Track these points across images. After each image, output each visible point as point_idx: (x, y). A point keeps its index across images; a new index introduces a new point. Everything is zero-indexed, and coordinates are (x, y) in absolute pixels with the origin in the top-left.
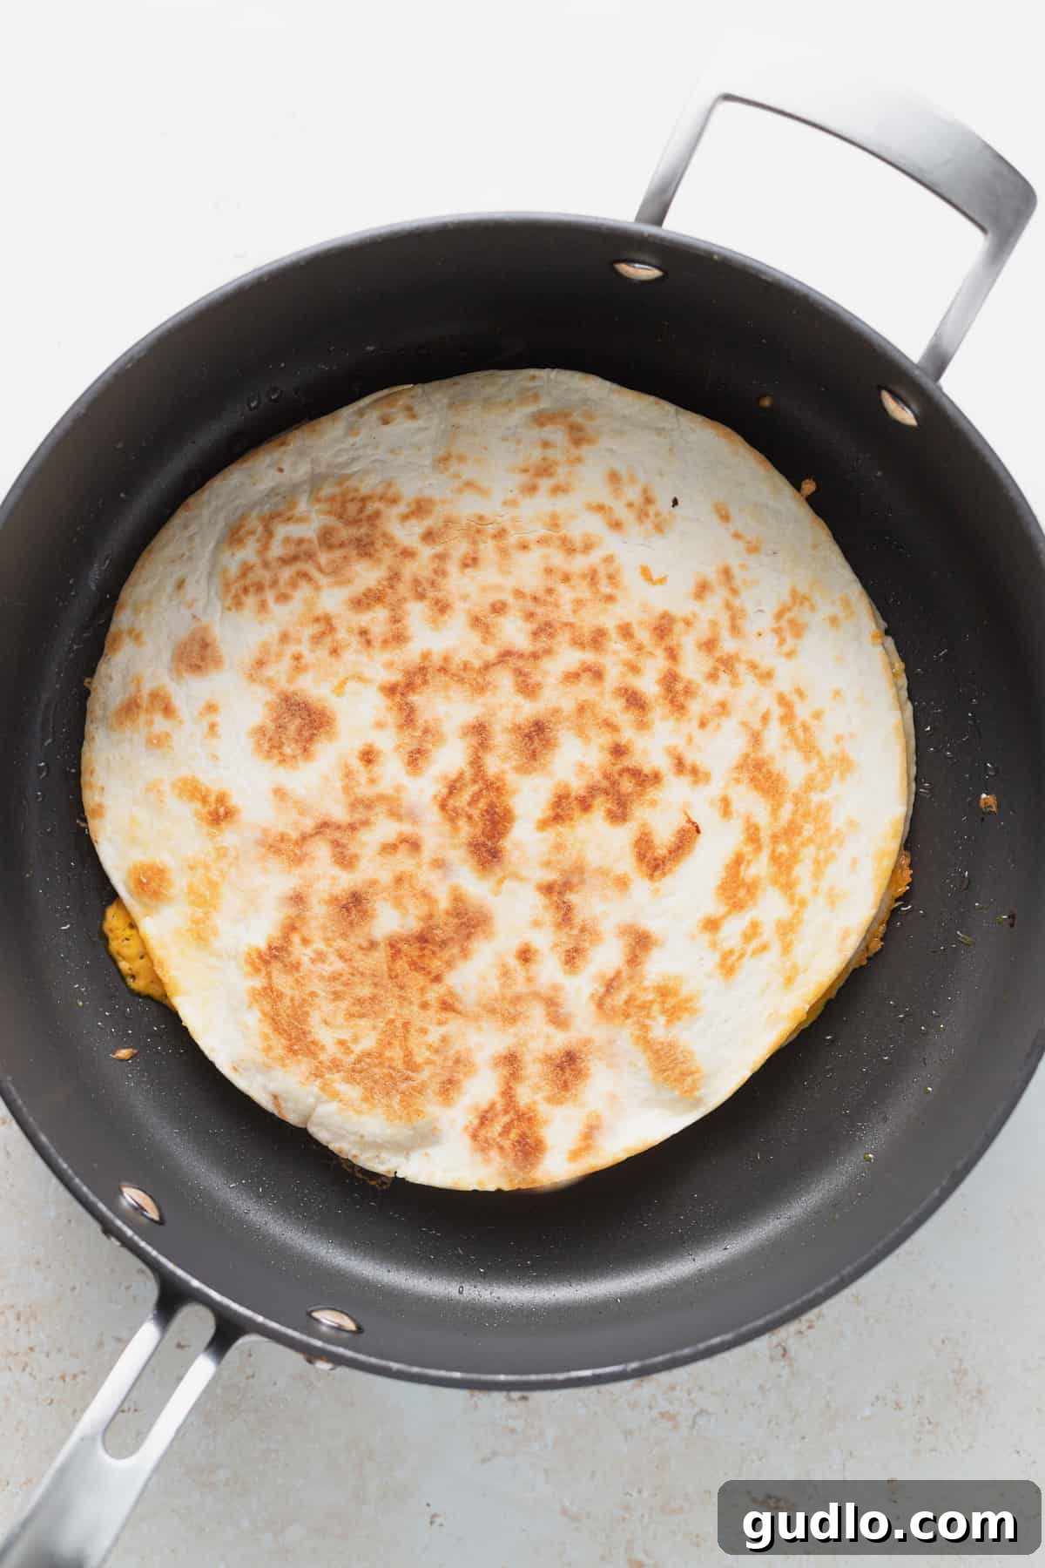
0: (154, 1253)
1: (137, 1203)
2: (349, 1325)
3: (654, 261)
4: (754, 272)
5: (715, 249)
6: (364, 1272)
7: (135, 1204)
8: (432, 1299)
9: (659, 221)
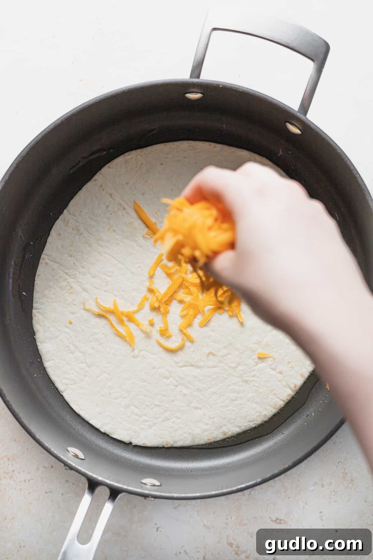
0: (84, 470)
1: (74, 454)
2: (157, 483)
3: (199, 91)
4: (235, 89)
5: (220, 83)
6: (158, 464)
7: (74, 455)
8: (183, 469)
9: (198, 77)
